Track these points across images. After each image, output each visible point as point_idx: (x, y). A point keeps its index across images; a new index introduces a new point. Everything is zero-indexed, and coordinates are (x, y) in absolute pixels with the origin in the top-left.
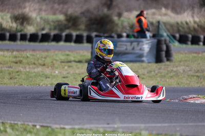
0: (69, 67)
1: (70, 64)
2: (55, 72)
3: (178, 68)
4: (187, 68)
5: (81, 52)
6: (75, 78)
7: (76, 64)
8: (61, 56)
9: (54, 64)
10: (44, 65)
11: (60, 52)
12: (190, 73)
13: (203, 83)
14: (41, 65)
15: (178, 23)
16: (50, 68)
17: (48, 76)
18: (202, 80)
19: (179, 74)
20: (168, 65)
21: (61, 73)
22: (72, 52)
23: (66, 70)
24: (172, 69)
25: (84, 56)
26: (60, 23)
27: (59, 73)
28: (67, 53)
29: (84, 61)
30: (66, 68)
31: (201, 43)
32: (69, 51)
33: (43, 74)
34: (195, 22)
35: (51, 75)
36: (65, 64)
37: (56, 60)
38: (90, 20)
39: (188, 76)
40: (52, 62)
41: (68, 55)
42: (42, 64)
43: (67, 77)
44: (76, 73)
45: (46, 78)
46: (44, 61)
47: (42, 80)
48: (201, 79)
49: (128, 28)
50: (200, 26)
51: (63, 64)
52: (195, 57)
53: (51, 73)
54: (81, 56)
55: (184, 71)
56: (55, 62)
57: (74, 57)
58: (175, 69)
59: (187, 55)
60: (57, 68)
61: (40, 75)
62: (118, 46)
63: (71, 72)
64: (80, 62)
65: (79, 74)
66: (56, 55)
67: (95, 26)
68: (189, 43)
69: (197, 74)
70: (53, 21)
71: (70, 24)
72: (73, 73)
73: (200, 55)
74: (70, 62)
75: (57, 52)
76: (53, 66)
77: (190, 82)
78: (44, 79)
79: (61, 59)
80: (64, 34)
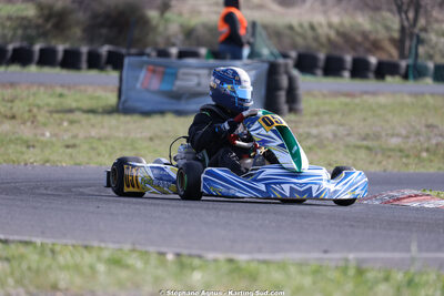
0: (72, 122)
1: (71, 116)
2: (43, 135)
3: (322, 129)
4: (341, 128)
5: (90, 90)
6: (93, 149)
7: (85, 116)
8: (46, 98)
9: (35, 116)
10: (13, 117)
11: (42, 89)
12: (348, 139)
13: (384, 163)
14: (6, 117)
15: (291, 28)
16: (29, 124)
17: (31, 144)
18: (379, 157)
19: (326, 142)
20: (295, 122)
21: (56, 135)
22: (69, 88)
23: (66, 130)
24: (307, 130)
25: (98, 98)
26: (25, 23)
27: (52, 135)
28: (59, 90)
29: (100, 110)
30: (65, 124)
31: (346, 74)
32: (62, 86)
33: (17, 139)
34: (330, 26)
35: (38, 141)
36: (61, 115)
37: (39, 107)
38: (95, 16)
39: (347, 146)
40: (30, 111)
41: (61, 95)
42: (9, 114)
43: (74, 146)
44: (93, 138)
45: (28, 147)
46: (11, 108)
47: (22, 153)
48: (376, 154)
49: (181, 37)
50: (343, 35)
51: (56, 116)
52: (347, 105)
53: (36, 135)
54: (91, 98)
55: (335, 136)
56: (35, 110)
57: (76, 101)
58: (314, 131)
59: (328, 100)
60: (45, 125)
61: (11, 141)
62: (180, 76)
63: (82, 135)
64: (92, 111)
65: (100, 139)
66: (34, 94)
67: (104, 31)
68: (319, 72)
69: (365, 143)
70: (9, 18)
71: (49, 26)
72: (86, 138)
73: (357, 100)
74: (71, 111)
75: (34, 89)
76: (34, 120)
77: (355, 160)
78: (24, 149)
79: (48, 105)
80: (37, 47)
